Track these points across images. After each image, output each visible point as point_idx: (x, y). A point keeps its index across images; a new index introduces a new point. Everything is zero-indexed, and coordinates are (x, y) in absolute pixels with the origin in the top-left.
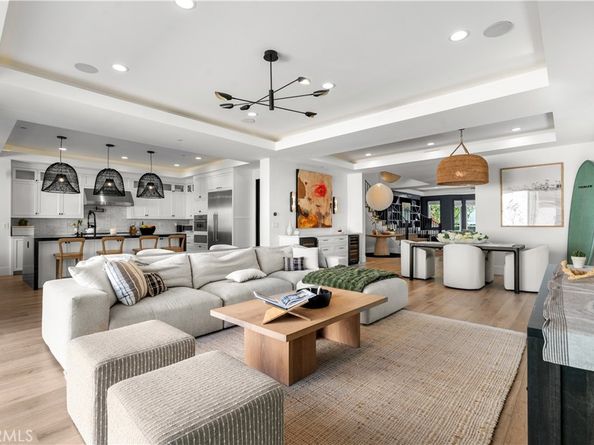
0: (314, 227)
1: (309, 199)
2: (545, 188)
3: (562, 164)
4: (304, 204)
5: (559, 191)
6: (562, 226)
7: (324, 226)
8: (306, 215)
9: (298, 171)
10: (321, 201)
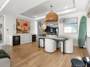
0: (23, 33)
1: (21, 26)
2: (73, 24)
3: (77, 17)
4: (19, 27)
5: (76, 24)
6: (77, 33)
7: (26, 33)
8: (20, 30)
9: (17, 19)
10: (25, 27)
